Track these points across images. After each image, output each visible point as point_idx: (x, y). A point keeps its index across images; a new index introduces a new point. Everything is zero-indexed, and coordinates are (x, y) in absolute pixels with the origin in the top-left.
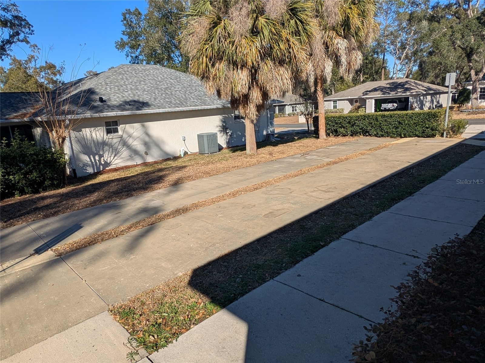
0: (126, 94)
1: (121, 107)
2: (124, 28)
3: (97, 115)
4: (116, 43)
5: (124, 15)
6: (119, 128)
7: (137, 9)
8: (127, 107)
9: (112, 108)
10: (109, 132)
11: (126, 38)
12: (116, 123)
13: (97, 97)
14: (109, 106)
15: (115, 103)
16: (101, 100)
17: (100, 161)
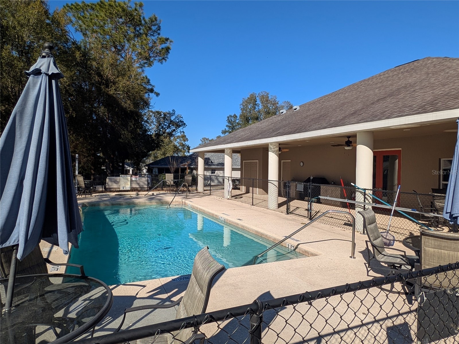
0: (220, 160)
1: (218, 165)
2: (227, 124)
3: (209, 167)
4: (222, 131)
5: (228, 117)
6: (216, 172)
7: (235, 115)
8: (220, 165)
9: (214, 165)
10: (212, 173)
11: (227, 129)
12: (215, 170)
13: (210, 161)
14: (214, 164)
15: (216, 163)
16: (212, 162)
17: (207, 183)
